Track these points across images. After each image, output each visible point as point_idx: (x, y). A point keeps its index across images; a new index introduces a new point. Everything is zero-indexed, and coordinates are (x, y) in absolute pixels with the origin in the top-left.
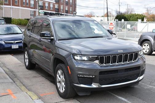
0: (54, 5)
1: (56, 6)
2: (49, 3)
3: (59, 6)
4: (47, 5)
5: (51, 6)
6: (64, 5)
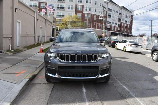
0: (117, 28)
1: (119, 29)
2: (114, 27)
3: (121, 29)
4: (113, 28)
5: (116, 28)
6: (123, 28)
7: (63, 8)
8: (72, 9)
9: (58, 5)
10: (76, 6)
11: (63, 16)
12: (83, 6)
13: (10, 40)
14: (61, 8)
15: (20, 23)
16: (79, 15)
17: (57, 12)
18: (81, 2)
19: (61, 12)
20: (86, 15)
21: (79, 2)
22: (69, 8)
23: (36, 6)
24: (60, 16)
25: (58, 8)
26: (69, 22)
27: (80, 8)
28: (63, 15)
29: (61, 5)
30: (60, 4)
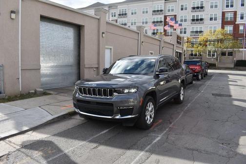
7: (202, 19)
8: (216, 19)
9: (193, 16)
10: (223, 14)
11: (201, 32)
12: (235, 13)
13: (96, 71)
14: (197, 20)
15: (112, 49)
16: (229, 29)
17: (191, 27)
18: (232, 6)
19: (197, 27)
20: (241, 28)
21: (227, 6)
22: (211, 19)
23: (161, 22)
24: (197, 32)
25: (193, 20)
26: (210, 41)
27: (229, 16)
28: (201, 30)
29: (198, 16)
30: (195, 14)
